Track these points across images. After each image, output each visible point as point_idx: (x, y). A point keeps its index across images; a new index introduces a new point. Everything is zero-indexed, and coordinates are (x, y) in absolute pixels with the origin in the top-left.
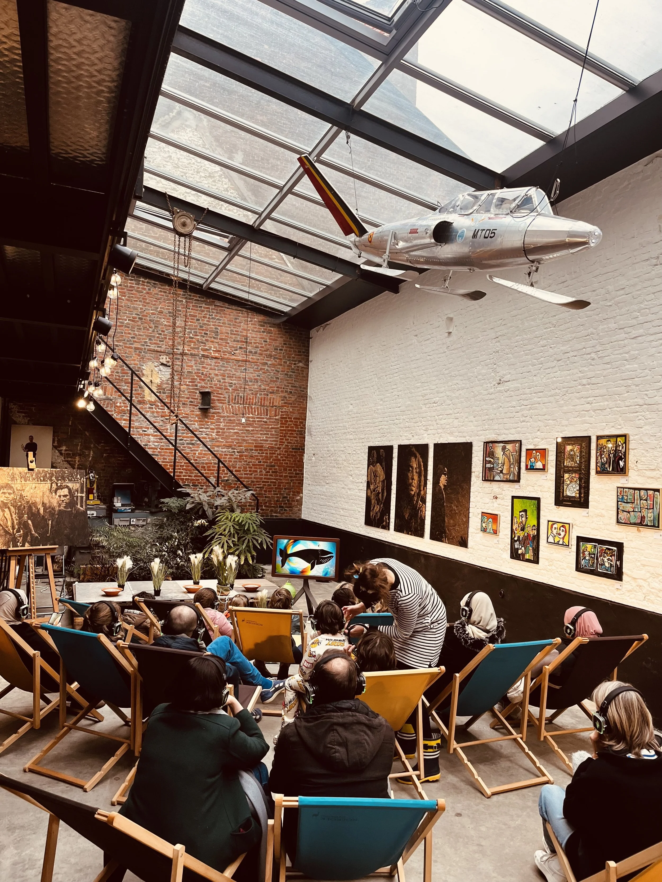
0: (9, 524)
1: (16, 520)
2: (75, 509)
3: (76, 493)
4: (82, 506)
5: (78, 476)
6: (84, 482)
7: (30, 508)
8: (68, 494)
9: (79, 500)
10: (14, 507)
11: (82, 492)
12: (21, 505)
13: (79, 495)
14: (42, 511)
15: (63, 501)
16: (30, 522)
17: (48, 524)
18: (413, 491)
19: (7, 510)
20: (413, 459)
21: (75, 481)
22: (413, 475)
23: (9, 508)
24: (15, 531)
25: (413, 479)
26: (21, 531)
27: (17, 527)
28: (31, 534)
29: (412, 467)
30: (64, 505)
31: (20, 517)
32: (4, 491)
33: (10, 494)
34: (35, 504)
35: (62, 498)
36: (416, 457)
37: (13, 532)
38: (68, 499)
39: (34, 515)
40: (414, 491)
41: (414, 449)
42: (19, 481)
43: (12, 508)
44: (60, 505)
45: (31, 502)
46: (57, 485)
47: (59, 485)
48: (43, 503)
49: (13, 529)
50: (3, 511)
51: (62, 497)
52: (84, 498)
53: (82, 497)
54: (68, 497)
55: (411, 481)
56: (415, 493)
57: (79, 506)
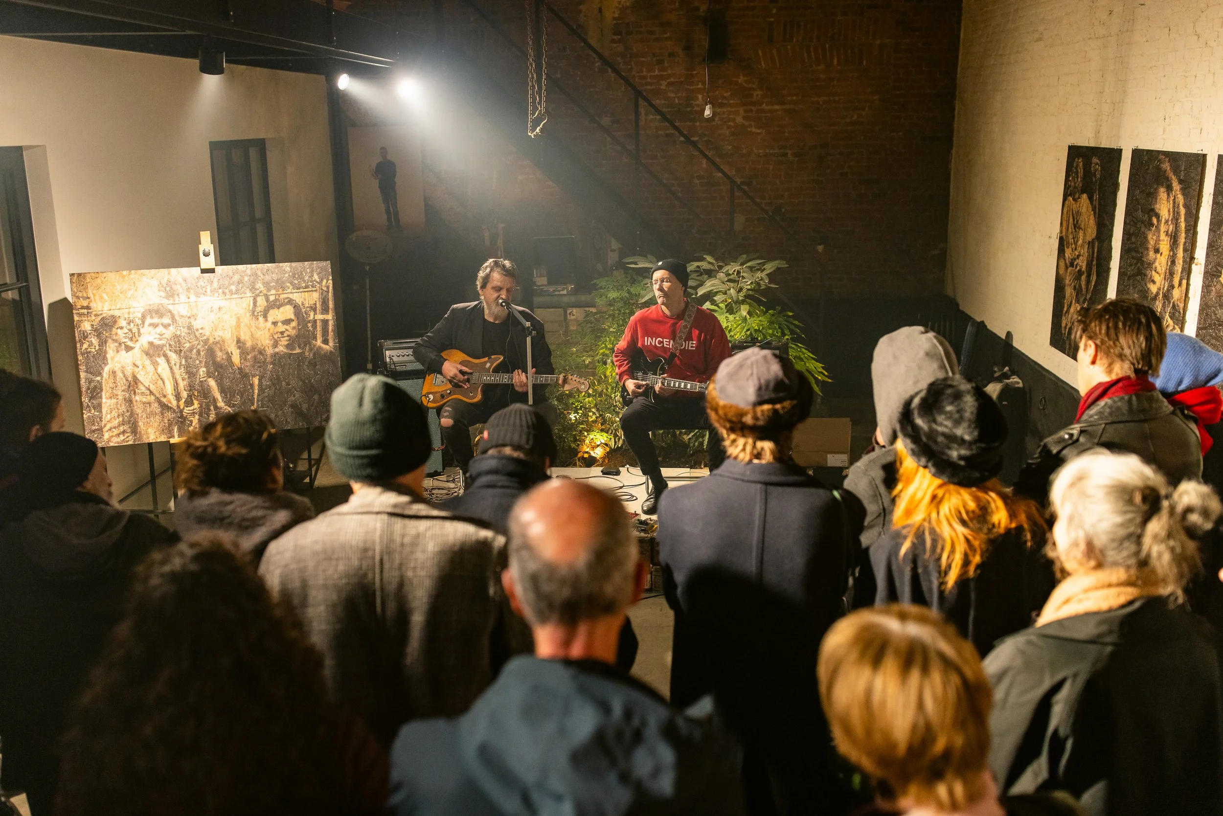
0: (169, 389)
1: (183, 380)
2: (311, 350)
3: (312, 314)
4: (326, 342)
5: (316, 277)
6: (328, 287)
7: (211, 352)
8: (293, 317)
9: (319, 328)
10: (175, 352)
11: (325, 310)
12: (191, 350)
13: (319, 317)
14: (236, 359)
15: (282, 333)
16: (212, 383)
17: (252, 385)
18: (1154, 282)
19: (161, 361)
20: (1162, 193)
21: (306, 287)
22: (1158, 241)
23: (165, 356)
24: (182, 403)
25: (1157, 251)
26: (196, 402)
27: (185, 395)
28: (216, 408)
29: (1158, 216)
30: (284, 341)
31: (191, 374)
32: (152, 321)
33: (166, 326)
34: (220, 343)
35: (281, 328)
36: (1169, 189)
37: (178, 407)
38: (294, 328)
39: (218, 369)
40: (1158, 284)
41: (1166, 166)
42: (183, 298)
43: (173, 357)
44: (275, 345)
45: (211, 340)
46: (267, 300)
47: (272, 298)
48: (239, 341)
49: (178, 397)
50: (155, 364)
51: (280, 324)
52: (331, 323)
53: (325, 322)
54: (294, 324)
55: (1152, 254)
56: (1159, 289)
57: (319, 342)
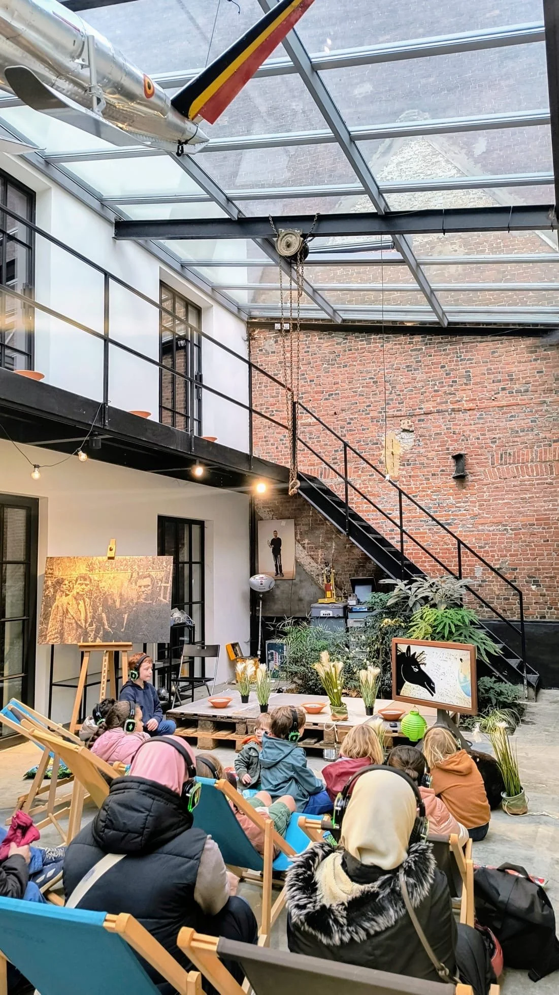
0: (83, 617)
1: (90, 612)
2: (156, 602)
3: (160, 583)
4: (165, 598)
5: (164, 564)
6: (170, 570)
7: (106, 600)
8: (150, 584)
9: (162, 591)
10: (89, 598)
11: (167, 582)
12: (96, 598)
13: (163, 584)
14: (118, 604)
15: (143, 592)
16: (104, 615)
17: (124, 618)
19: (81, 602)
21: (159, 569)
23: (84, 599)
24: (87, 625)
26: (94, 625)
27: (89, 620)
28: (104, 628)
30: (144, 596)
31: (95, 610)
32: (81, 582)
33: (86, 585)
34: (112, 595)
35: (143, 589)
37: (85, 627)
38: (149, 590)
39: (109, 609)
42: (97, 571)
43: (87, 600)
44: (139, 598)
45: (107, 593)
46: (138, 574)
47: (140, 574)
48: (121, 595)
49: (86, 621)
50: (78, 604)
51: (142, 587)
52: (169, 588)
53: (166, 588)
54: (150, 588)
57: (161, 598)
